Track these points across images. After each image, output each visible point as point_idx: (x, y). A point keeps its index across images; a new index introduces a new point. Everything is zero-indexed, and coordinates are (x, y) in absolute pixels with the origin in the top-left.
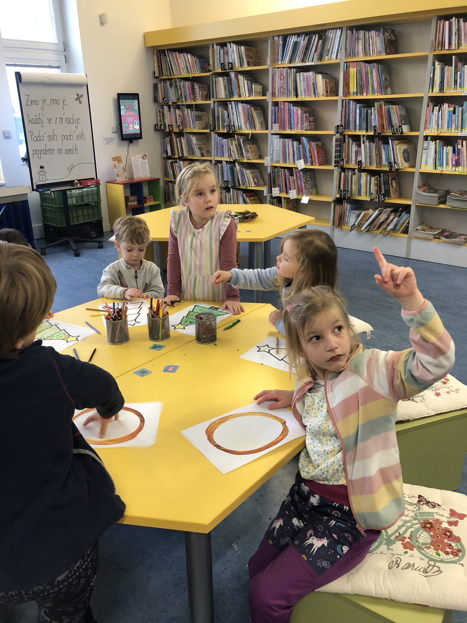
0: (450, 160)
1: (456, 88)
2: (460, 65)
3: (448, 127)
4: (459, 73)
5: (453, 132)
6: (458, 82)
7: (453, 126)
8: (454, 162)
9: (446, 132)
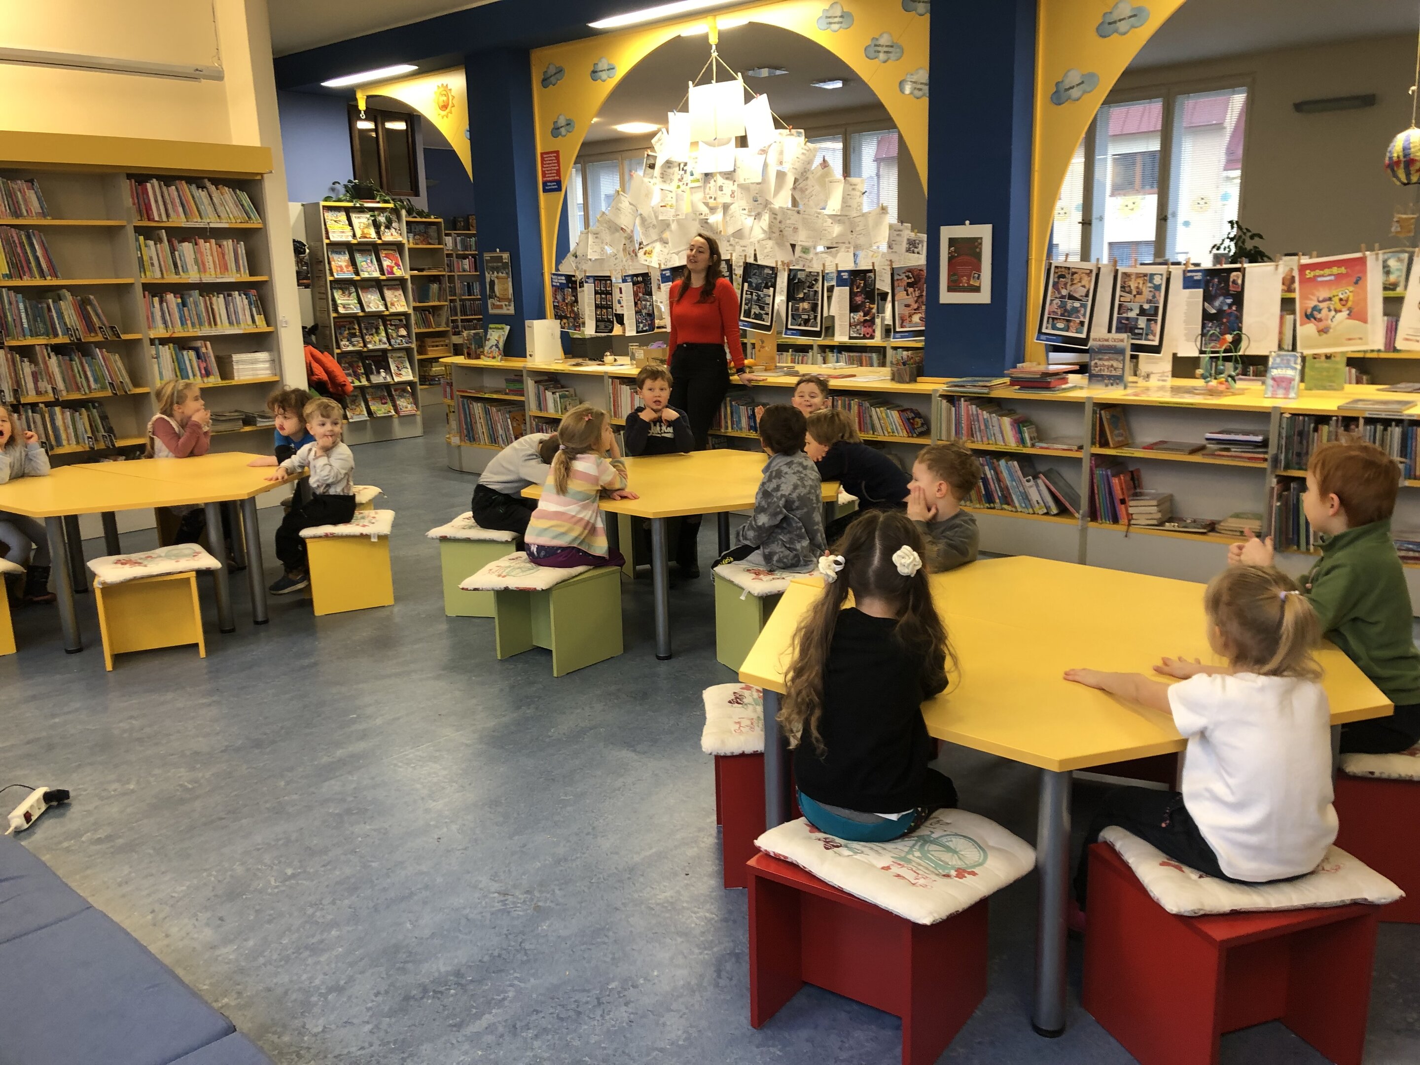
0: (196, 369)
1: (177, 273)
2: (176, 242)
3: (182, 324)
4: (176, 253)
5: (191, 332)
6: (179, 265)
7: (189, 322)
8: (203, 372)
9: (180, 332)
